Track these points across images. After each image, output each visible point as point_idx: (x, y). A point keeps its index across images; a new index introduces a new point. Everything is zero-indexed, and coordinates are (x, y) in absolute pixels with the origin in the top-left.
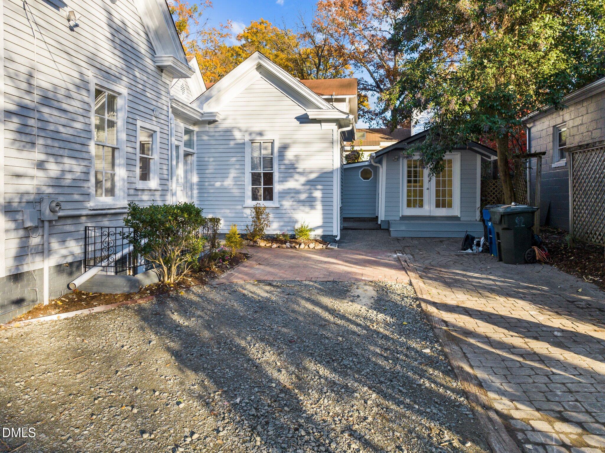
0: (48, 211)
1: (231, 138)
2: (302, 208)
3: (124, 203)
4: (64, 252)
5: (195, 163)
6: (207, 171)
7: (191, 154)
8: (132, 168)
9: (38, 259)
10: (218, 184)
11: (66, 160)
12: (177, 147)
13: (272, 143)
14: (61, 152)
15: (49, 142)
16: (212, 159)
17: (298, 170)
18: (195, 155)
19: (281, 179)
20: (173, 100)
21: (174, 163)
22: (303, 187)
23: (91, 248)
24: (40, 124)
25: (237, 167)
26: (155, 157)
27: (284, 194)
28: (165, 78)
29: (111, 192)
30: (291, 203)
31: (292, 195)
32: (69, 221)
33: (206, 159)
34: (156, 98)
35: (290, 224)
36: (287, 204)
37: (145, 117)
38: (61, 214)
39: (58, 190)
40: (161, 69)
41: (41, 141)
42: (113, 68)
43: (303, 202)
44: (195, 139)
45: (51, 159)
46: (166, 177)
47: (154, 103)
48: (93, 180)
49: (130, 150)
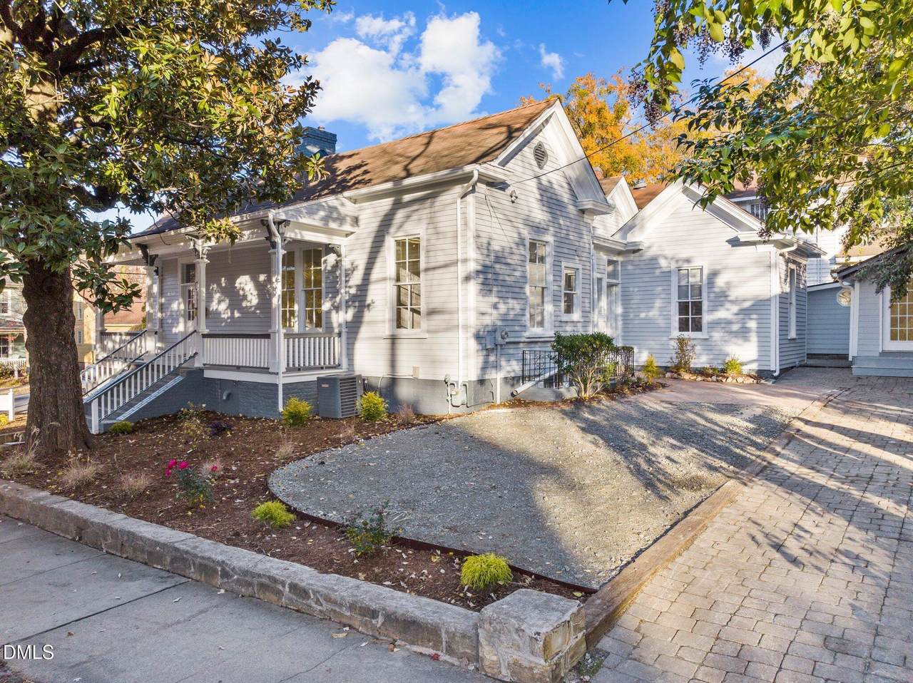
0: (500, 339)
1: (656, 266)
2: (734, 340)
3: (551, 333)
4: (509, 369)
5: (620, 294)
6: (632, 302)
7: (616, 285)
8: (558, 304)
9: (494, 371)
10: (643, 315)
11: (510, 301)
12: (600, 280)
13: (701, 269)
14: (507, 295)
15: (500, 288)
16: (636, 289)
17: (730, 298)
18: (620, 286)
19: (711, 308)
20: (594, 237)
21: (596, 296)
22: (736, 317)
23: (527, 368)
24: (494, 277)
25: (663, 296)
26: (578, 292)
27: (715, 324)
28: (587, 218)
29: (541, 324)
30: (722, 334)
31: (723, 325)
32: (512, 346)
33: (631, 289)
34: (578, 239)
35: (721, 357)
36: (717, 335)
37: (569, 257)
38: (507, 340)
39: (505, 323)
40: (583, 211)
41: (495, 289)
42: (542, 222)
43: (736, 334)
44: (619, 268)
45: (501, 301)
46: (587, 309)
47: (577, 244)
48: (528, 316)
49: (556, 288)
